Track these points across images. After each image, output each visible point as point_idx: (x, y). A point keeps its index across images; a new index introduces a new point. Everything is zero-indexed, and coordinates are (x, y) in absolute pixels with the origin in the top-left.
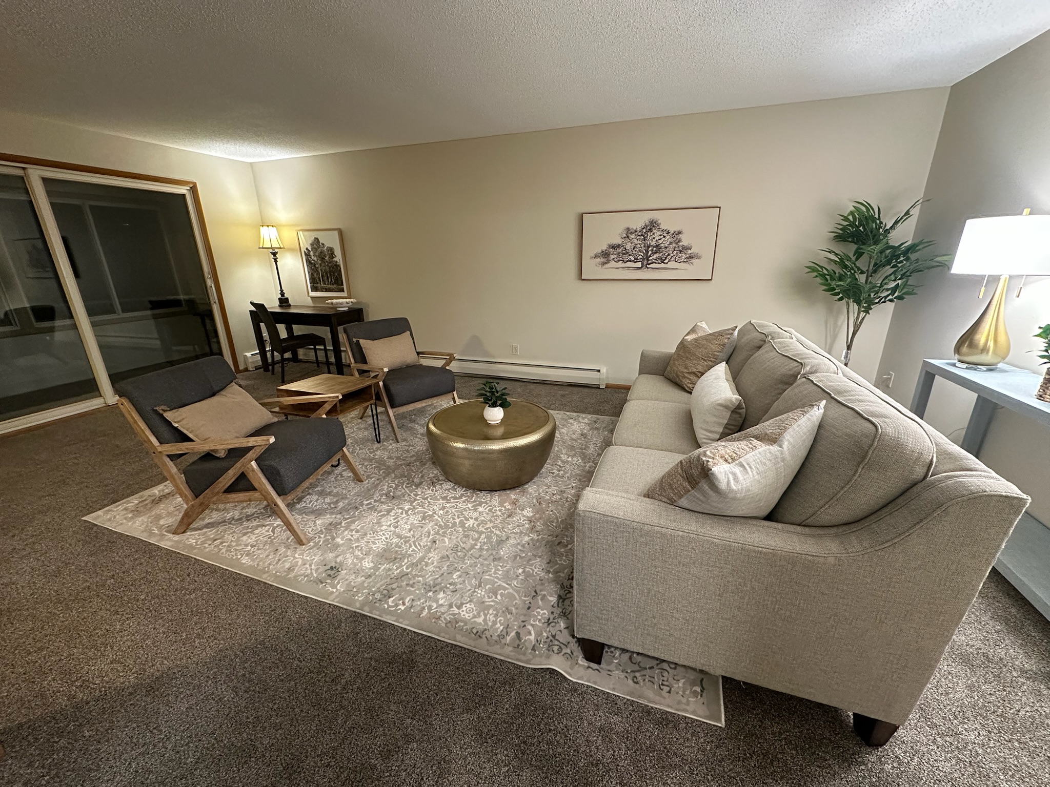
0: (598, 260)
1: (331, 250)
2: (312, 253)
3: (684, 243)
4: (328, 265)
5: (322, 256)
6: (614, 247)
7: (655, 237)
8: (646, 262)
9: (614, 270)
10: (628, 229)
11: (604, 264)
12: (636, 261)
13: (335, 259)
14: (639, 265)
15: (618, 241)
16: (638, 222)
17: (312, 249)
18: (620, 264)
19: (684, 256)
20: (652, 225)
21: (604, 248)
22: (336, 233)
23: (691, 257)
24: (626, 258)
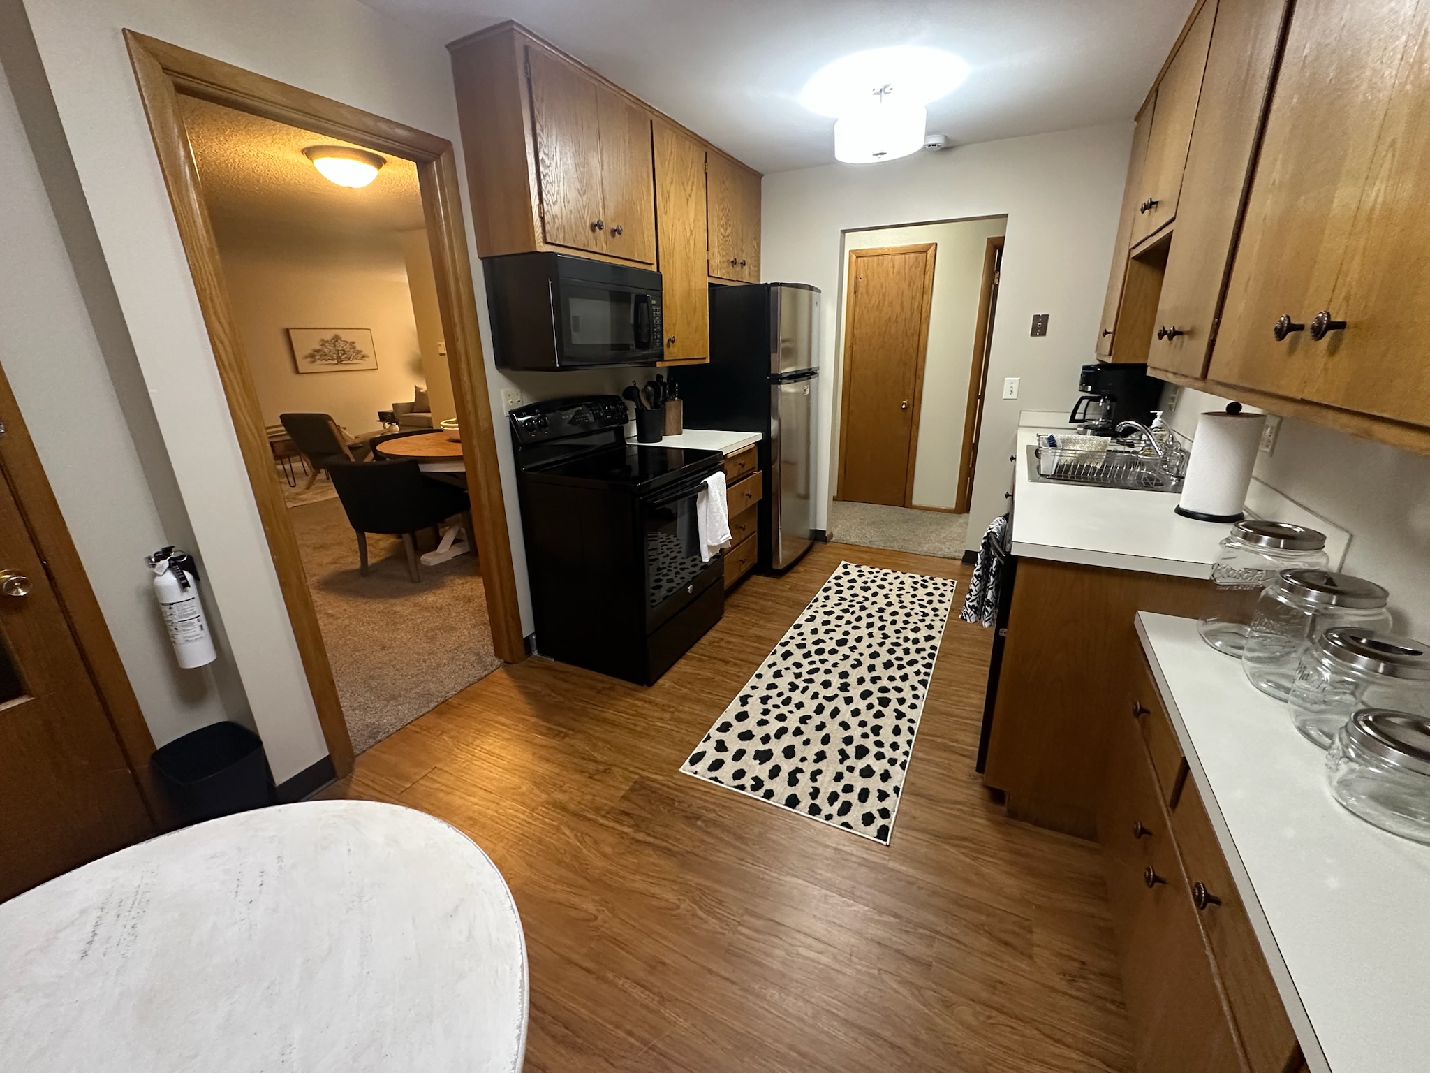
0: (309, 359)
3: (358, 348)
6: (317, 351)
7: (340, 345)
8: (340, 362)
9: (319, 366)
10: (323, 340)
11: (313, 362)
12: (333, 360)
14: (336, 362)
15: (319, 347)
16: (328, 336)
18: (324, 362)
19: (359, 356)
20: (337, 338)
21: (311, 352)
23: (363, 357)
24: (327, 357)
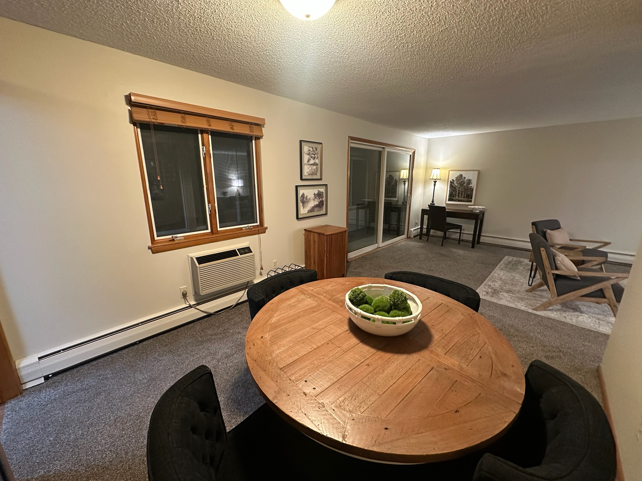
1: (469, 181)
2: (455, 182)
4: (464, 188)
5: (461, 184)
13: (471, 185)
17: (456, 180)
22: (477, 172)
